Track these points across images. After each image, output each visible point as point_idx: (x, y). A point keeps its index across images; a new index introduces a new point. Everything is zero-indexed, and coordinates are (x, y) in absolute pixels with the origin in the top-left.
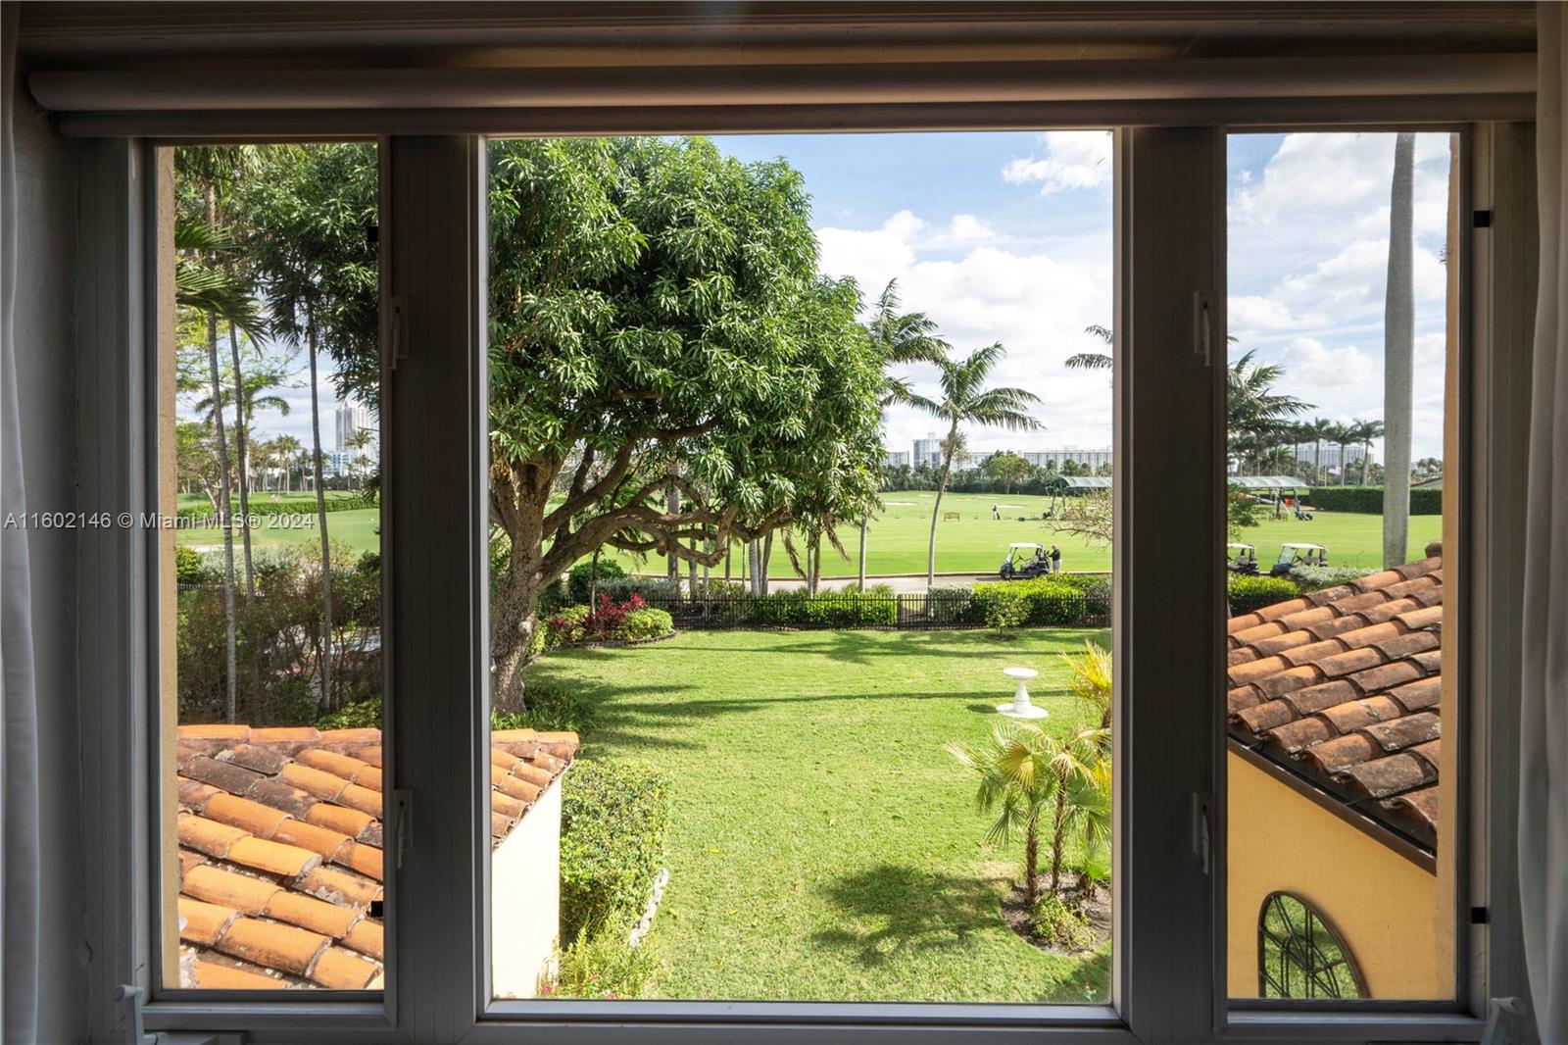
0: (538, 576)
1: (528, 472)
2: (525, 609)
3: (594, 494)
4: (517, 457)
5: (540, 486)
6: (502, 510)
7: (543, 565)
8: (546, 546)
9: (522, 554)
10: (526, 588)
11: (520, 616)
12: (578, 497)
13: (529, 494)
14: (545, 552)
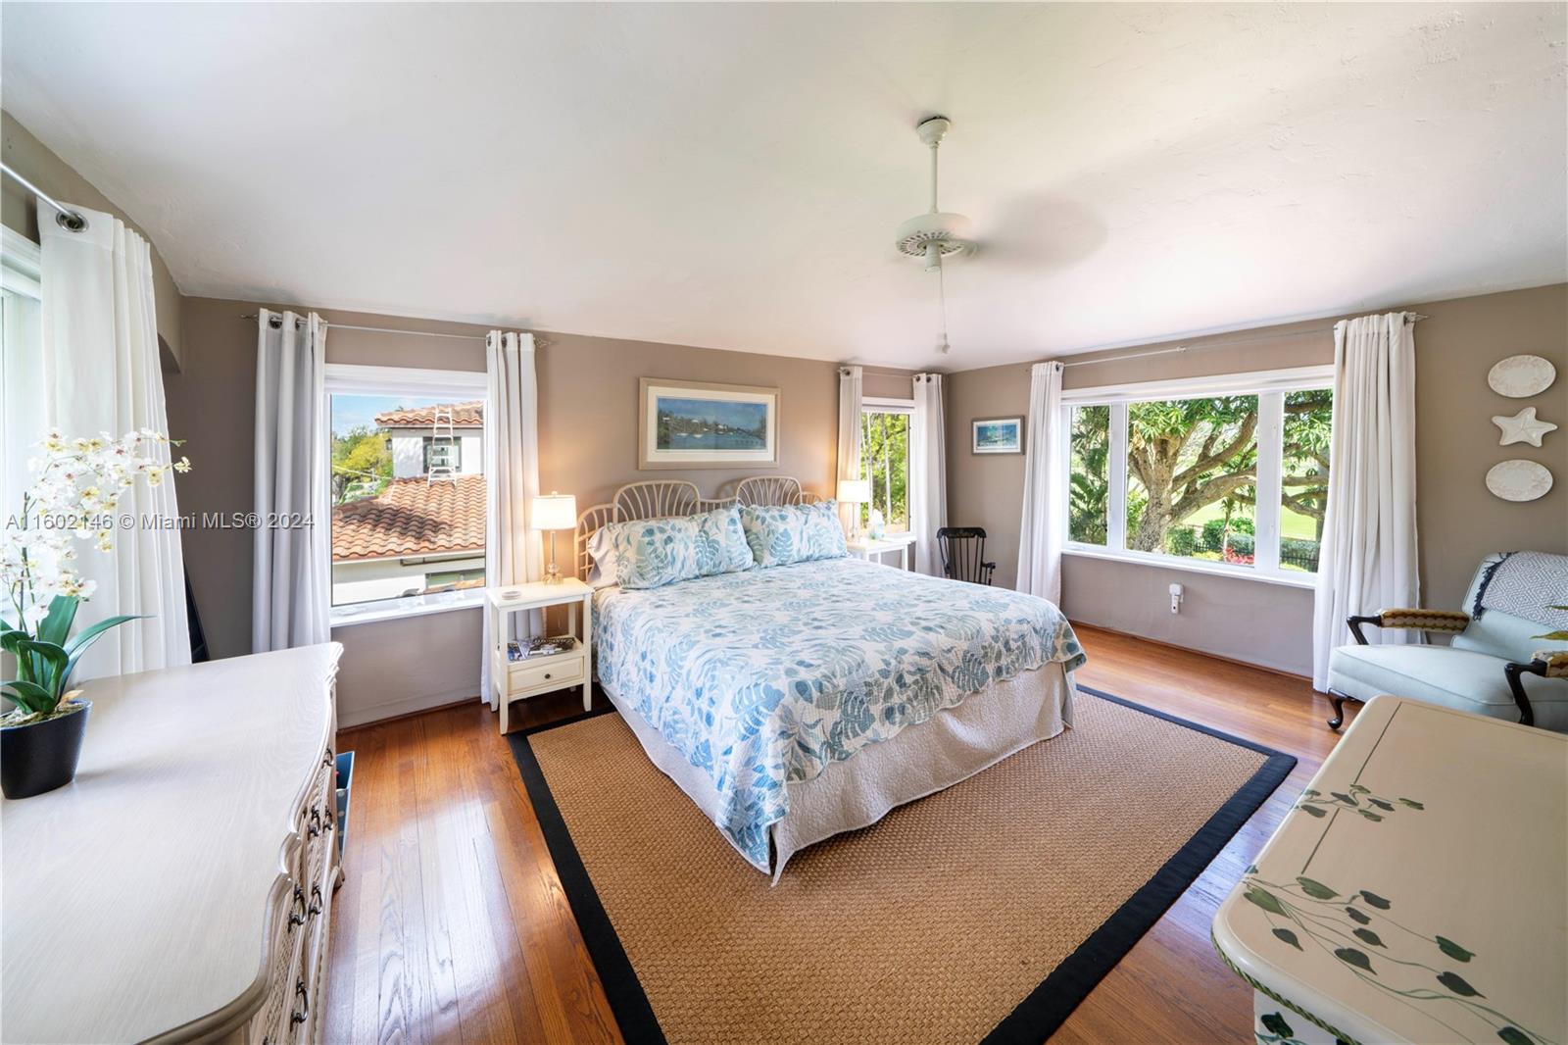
0: (1168, 517)
1: (1163, 445)
2: (1157, 540)
3: (1219, 459)
4: (1150, 435)
5: (1171, 453)
6: (1142, 470)
7: (1172, 510)
8: (1176, 498)
9: (1155, 501)
10: (1157, 525)
11: (1152, 544)
12: (1206, 460)
13: (1162, 459)
14: (1174, 503)
